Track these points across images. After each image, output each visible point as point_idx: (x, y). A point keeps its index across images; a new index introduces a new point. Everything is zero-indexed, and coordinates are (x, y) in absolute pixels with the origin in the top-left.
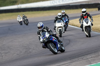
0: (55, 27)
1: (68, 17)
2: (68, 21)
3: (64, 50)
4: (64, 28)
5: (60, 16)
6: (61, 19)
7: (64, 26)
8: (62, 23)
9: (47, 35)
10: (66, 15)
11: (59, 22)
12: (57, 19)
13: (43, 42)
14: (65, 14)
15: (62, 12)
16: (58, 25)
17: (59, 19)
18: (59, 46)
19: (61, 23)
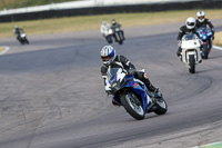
0: (180, 50)
1: (211, 26)
2: (212, 36)
3: (165, 110)
4: (200, 52)
5: (192, 24)
6: (193, 31)
7: (201, 47)
8: (197, 41)
9: (121, 76)
10: (206, 22)
11: (190, 38)
12: (185, 32)
13: (112, 91)
14: (206, 20)
15: (199, 14)
16: (187, 44)
17: (190, 30)
18: (149, 99)
19: (193, 41)
